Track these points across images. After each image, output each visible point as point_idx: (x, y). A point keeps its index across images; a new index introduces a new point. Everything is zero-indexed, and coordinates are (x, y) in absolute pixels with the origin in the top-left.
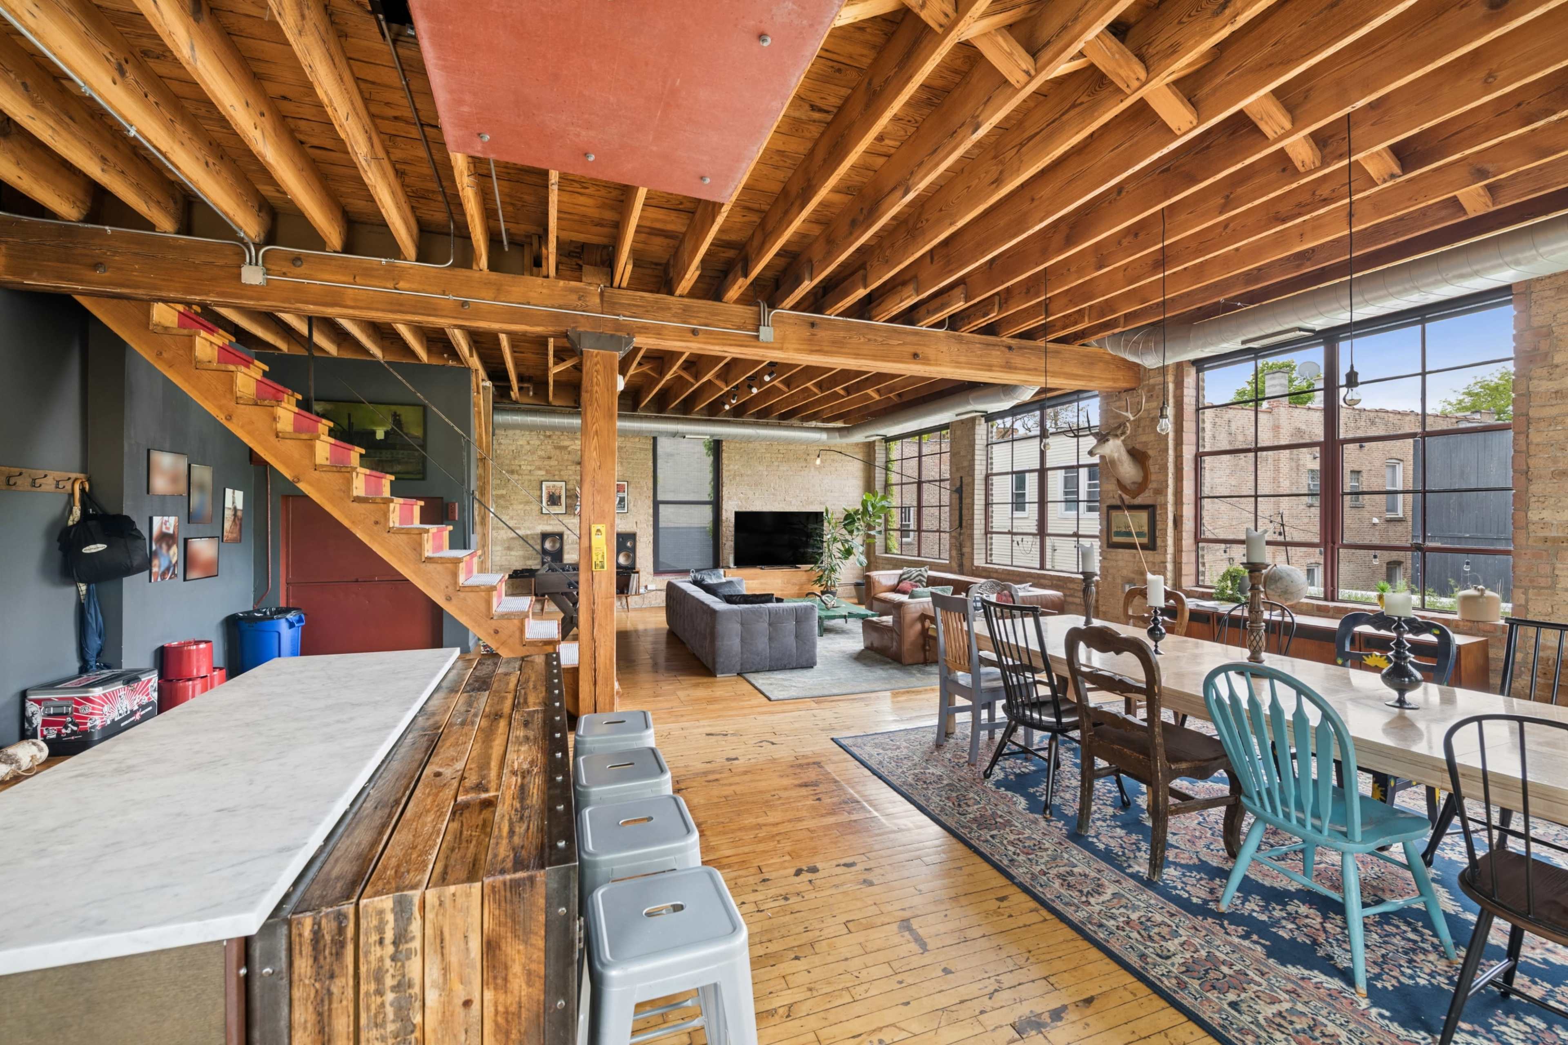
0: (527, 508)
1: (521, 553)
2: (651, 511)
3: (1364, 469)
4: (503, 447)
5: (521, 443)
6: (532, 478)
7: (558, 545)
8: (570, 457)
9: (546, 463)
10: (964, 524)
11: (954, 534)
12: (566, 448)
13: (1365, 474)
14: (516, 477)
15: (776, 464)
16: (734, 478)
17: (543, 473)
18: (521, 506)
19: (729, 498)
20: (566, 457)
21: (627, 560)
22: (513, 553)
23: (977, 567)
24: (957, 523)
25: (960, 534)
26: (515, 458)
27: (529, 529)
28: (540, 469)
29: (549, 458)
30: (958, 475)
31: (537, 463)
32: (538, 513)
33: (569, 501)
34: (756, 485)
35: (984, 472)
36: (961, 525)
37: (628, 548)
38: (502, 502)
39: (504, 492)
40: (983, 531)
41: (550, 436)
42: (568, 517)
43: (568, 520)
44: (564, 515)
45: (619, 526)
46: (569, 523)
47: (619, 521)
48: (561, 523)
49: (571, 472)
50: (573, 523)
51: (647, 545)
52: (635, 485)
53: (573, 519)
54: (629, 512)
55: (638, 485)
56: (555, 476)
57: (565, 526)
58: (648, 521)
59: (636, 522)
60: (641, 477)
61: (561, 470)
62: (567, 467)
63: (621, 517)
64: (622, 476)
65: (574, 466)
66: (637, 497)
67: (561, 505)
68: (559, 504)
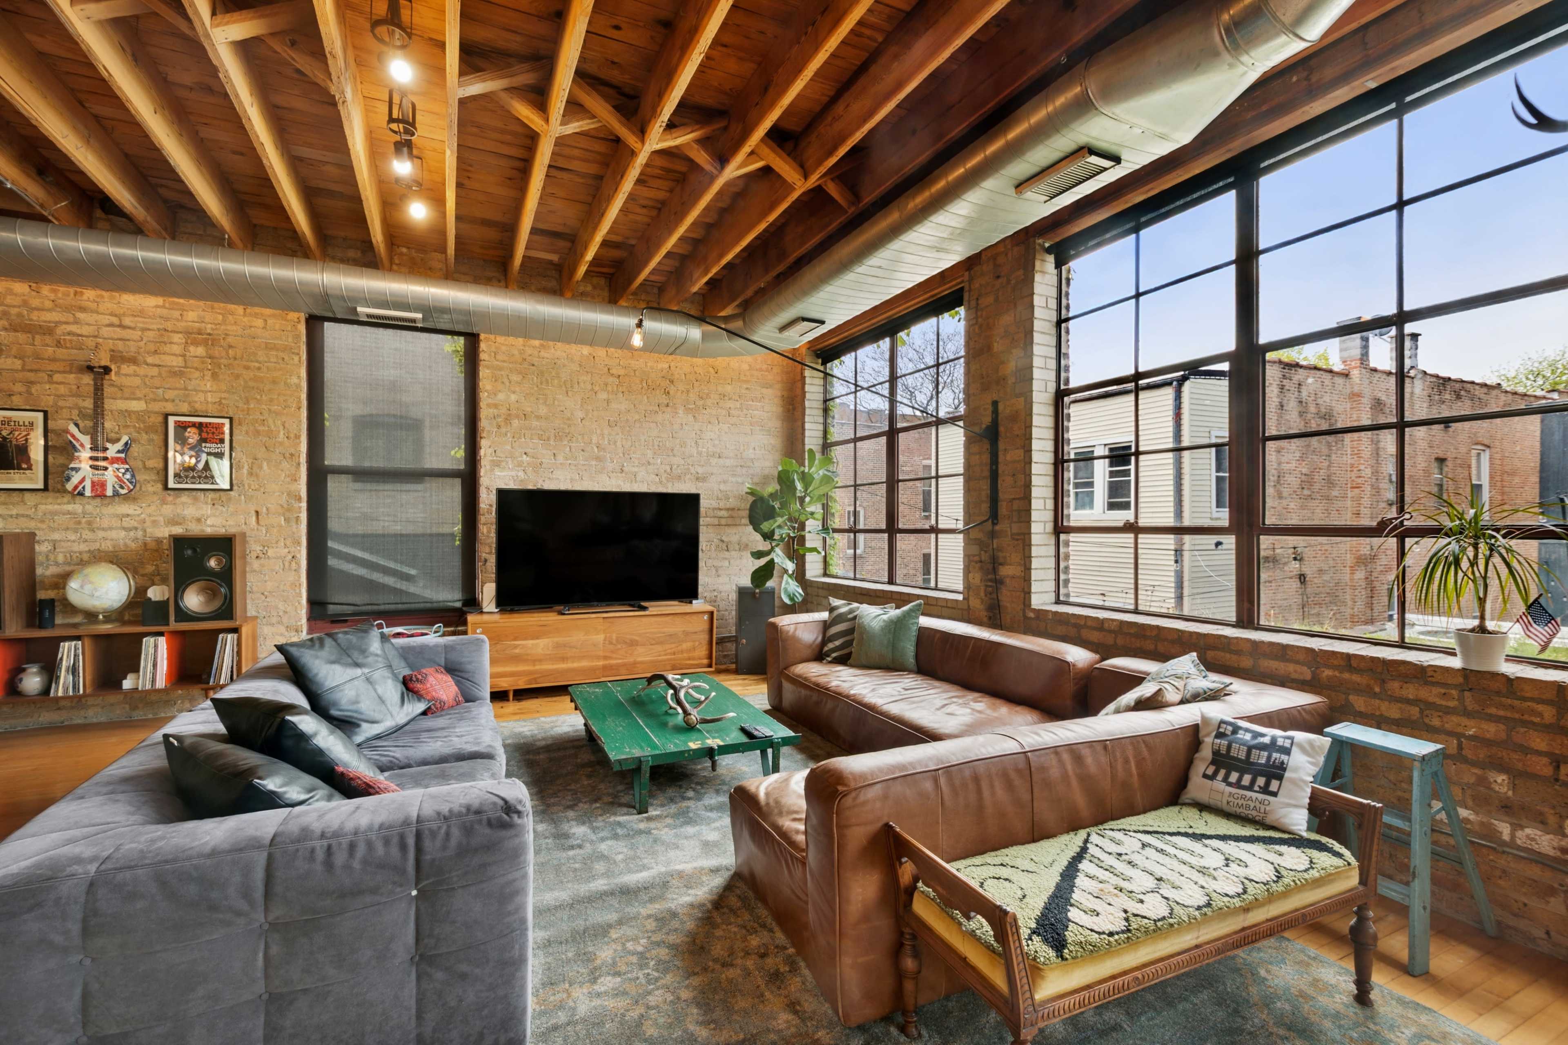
3: (1450, 455)
8: (63, 354)
10: (1003, 510)
11: (975, 535)
12: (46, 329)
13: (1449, 463)
15: (603, 396)
16: (508, 419)
19: (496, 464)
20: (47, 352)
21: (209, 600)
23: (1039, 612)
24: (985, 507)
25: (993, 535)
30: (988, 398)
33: (55, 460)
34: (558, 437)
35: (1052, 387)
36: (994, 516)
37: (211, 573)
40: (1050, 527)
42: (50, 500)
43: (50, 507)
44: (40, 494)
45: (209, 522)
46: (56, 513)
47: (207, 510)
48: (30, 512)
49: (62, 390)
50: (69, 513)
51: (287, 564)
52: (252, 428)
53: (69, 503)
54: (235, 488)
55: (261, 428)
56: (14, 398)
57: (42, 521)
58: (289, 510)
59: (257, 512)
60: (270, 410)
61: (32, 383)
62: (50, 376)
63: (212, 499)
64: (216, 406)
65: (73, 376)
66: (259, 456)
67: (30, 468)
68: (24, 466)
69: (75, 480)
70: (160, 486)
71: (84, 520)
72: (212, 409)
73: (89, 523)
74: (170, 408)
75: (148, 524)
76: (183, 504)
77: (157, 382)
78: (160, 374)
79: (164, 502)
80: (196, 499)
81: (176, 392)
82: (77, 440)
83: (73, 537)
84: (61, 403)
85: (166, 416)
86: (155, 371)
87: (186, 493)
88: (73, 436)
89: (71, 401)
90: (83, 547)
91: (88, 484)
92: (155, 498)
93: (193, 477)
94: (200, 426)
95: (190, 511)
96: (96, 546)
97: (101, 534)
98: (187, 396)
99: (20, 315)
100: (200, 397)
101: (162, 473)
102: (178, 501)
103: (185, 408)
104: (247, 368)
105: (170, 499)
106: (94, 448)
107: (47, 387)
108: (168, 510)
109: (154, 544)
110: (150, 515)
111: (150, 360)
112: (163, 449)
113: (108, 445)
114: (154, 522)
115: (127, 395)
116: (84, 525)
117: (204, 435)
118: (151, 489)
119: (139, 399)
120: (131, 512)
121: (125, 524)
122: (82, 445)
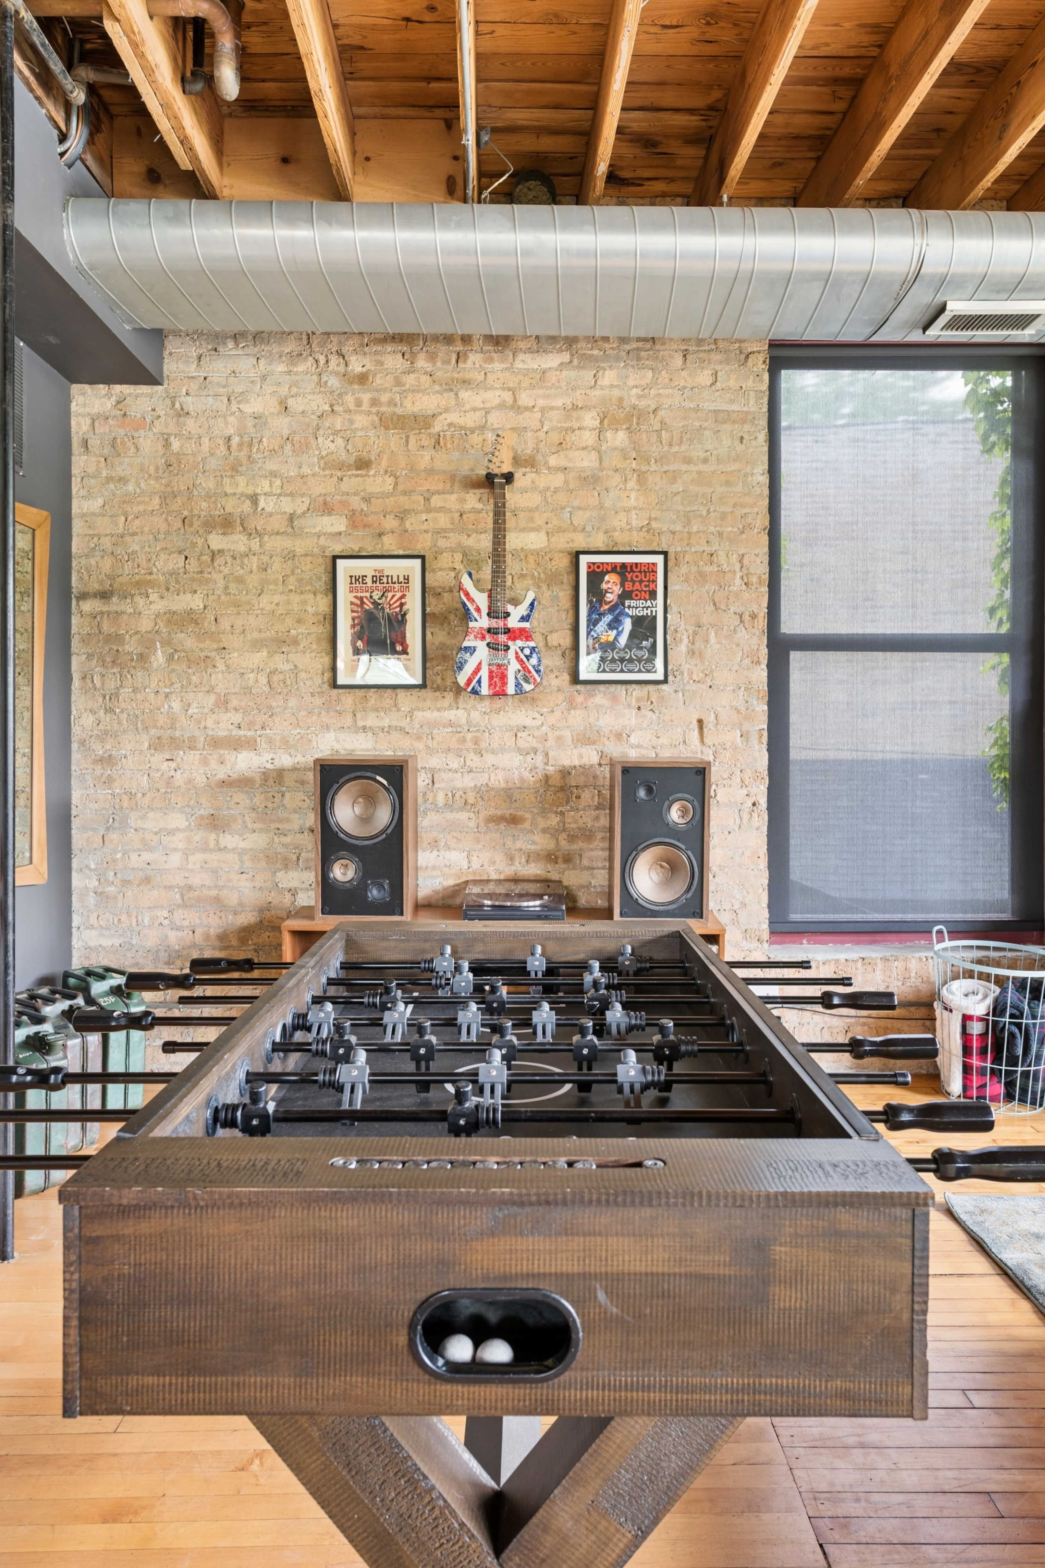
0: (280, 663)
1: (258, 840)
2: (761, 675)
4: (190, 424)
5: (253, 406)
6: (300, 546)
7: (383, 816)
8: (443, 461)
9: (351, 483)
12: (423, 422)
14: (238, 542)
17: (337, 524)
18: (258, 658)
20: (425, 459)
21: (666, 882)
22: (229, 840)
26: (235, 469)
27: (286, 744)
28: (327, 509)
29: (363, 464)
31: (321, 487)
32: (320, 681)
33: (438, 636)
37: (672, 831)
38: (187, 641)
39: (196, 602)
41: (362, 379)
42: (428, 703)
43: (428, 714)
44: (415, 692)
45: (633, 740)
46: (433, 725)
47: (630, 718)
48: (404, 723)
49: (443, 521)
50: (451, 724)
51: (746, 816)
52: (694, 569)
53: (450, 708)
54: (670, 678)
55: (708, 569)
56: (385, 538)
57: (419, 738)
58: (747, 718)
59: (700, 722)
60: (720, 534)
61: (406, 512)
62: (427, 500)
63: (638, 700)
64: (643, 534)
65: (454, 497)
66: (705, 620)
67: (405, 652)
68: (399, 648)
69: (469, 669)
70: (566, 677)
71: (469, 736)
72: (638, 540)
73: (476, 742)
74: (580, 542)
75: (551, 742)
76: (598, 707)
77: (561, 498)
78: (566, 482)
79: (572, 705)
80: (615, 699)
81: (588, 514)
82: (472, 601)
83: (455, 764)
84: (442, 543)
85: (576, 555)
86: (558, 480)
87: (602, 687)
88: (467, 594)
89: (454, 539)
90: (468, 781)
91: (484, 674)
92: (561, 697)
93: (613, 661)
94: (622, 570)
95: (607, 722)
96: (482, 779)
97: (490, 759)
98: (602, 519)
99: (392, 403)
100: (618, 521)
101: (569, 654)
102: (592, 702)
103: (599, 542)
104: (688, 461)
105: (580, 699)
106: (492, 614)
107: (424, 517)
108: (577, 718)
109: (558, 777)
110: (553, 727)
111: (553, 461)
112: (571, 613)
113: (510, 608)
114: (559, 738)
115: (522, 524)
116: (470, 744)
117: (629, 586)
118: (555, 682)
119: (537, 529)
120: (528, 722)
121: (522, 744)
122: (478, 610)
